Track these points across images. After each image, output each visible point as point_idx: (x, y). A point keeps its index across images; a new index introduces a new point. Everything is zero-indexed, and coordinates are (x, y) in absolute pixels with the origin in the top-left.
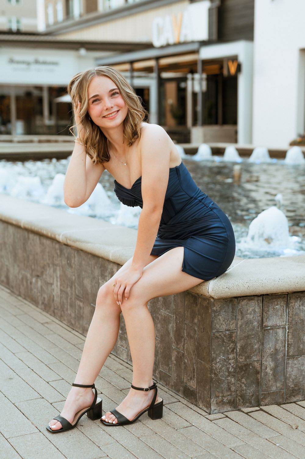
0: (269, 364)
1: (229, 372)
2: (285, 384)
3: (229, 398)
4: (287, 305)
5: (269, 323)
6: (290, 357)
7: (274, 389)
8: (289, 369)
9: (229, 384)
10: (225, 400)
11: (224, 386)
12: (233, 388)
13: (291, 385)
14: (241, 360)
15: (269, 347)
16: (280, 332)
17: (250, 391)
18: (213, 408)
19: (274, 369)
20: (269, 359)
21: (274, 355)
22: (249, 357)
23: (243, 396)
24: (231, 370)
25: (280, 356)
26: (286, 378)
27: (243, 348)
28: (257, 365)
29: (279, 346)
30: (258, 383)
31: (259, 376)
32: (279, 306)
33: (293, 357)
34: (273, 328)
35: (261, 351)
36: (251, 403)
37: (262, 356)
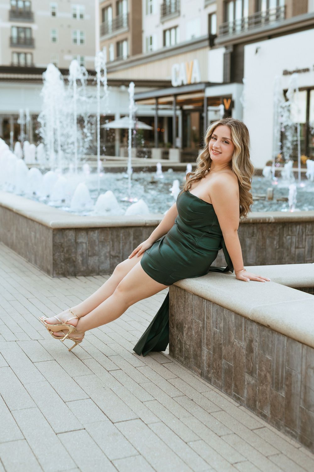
0: (80, 259)
1: (61, 261)
2: (87, 267)
3: (62, 272)
4: (87, 233)
5: (79, 241)
6: (89, 256)
7: (82, 269)
8: (89, 261)
9: (61, 265)
10: (60, 272)
11: (59, 266)
12: (63, 268)
13: (90, 268)
14: (67, 256)
15: (80, 251)
16: (84, 245)
17: (71, 270)
18: (54, 275)
19: (82, 261)
20: (80, 256)
21: (82, 255)
22: (70, 255)
23: (68, 272)
24: (62, 260)
25: (85, 255)
26: (88, 265)
27: (67, 251)
28: (74, 259)
29: (84, 251)
30: (75, 266)
31: (75, 263)
32: (83, 234)
33: (91, 256)
34: (82, 243)
35: (76, 253)
36: (72, 275)
37: (76, 255)
